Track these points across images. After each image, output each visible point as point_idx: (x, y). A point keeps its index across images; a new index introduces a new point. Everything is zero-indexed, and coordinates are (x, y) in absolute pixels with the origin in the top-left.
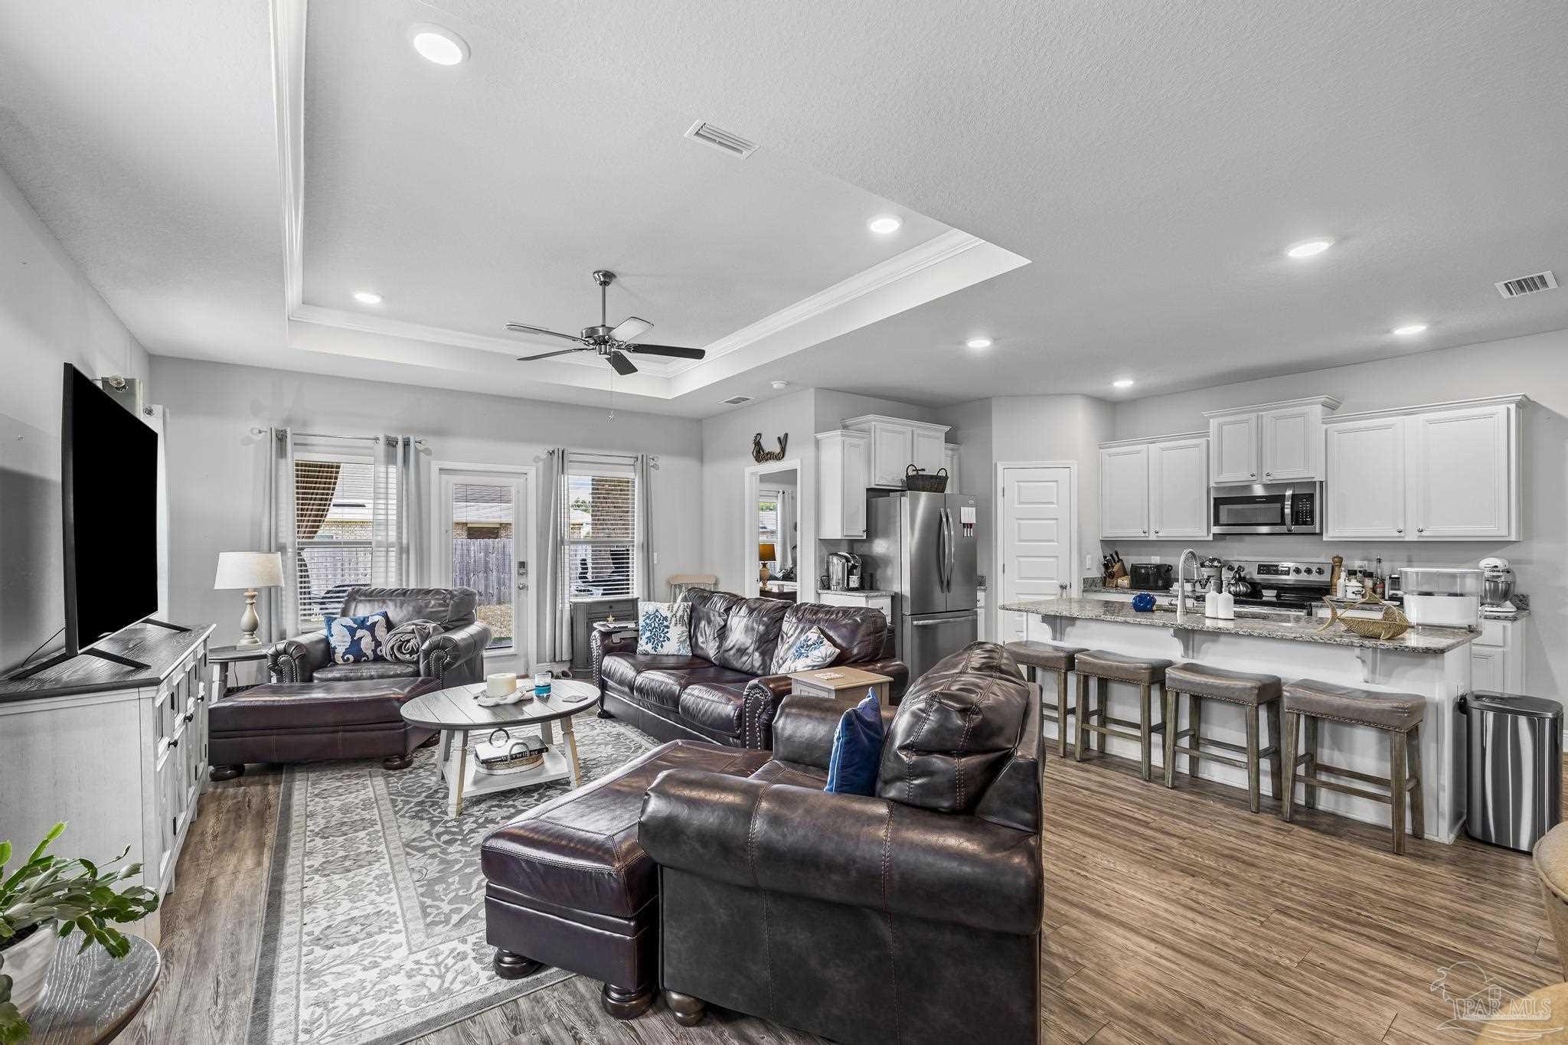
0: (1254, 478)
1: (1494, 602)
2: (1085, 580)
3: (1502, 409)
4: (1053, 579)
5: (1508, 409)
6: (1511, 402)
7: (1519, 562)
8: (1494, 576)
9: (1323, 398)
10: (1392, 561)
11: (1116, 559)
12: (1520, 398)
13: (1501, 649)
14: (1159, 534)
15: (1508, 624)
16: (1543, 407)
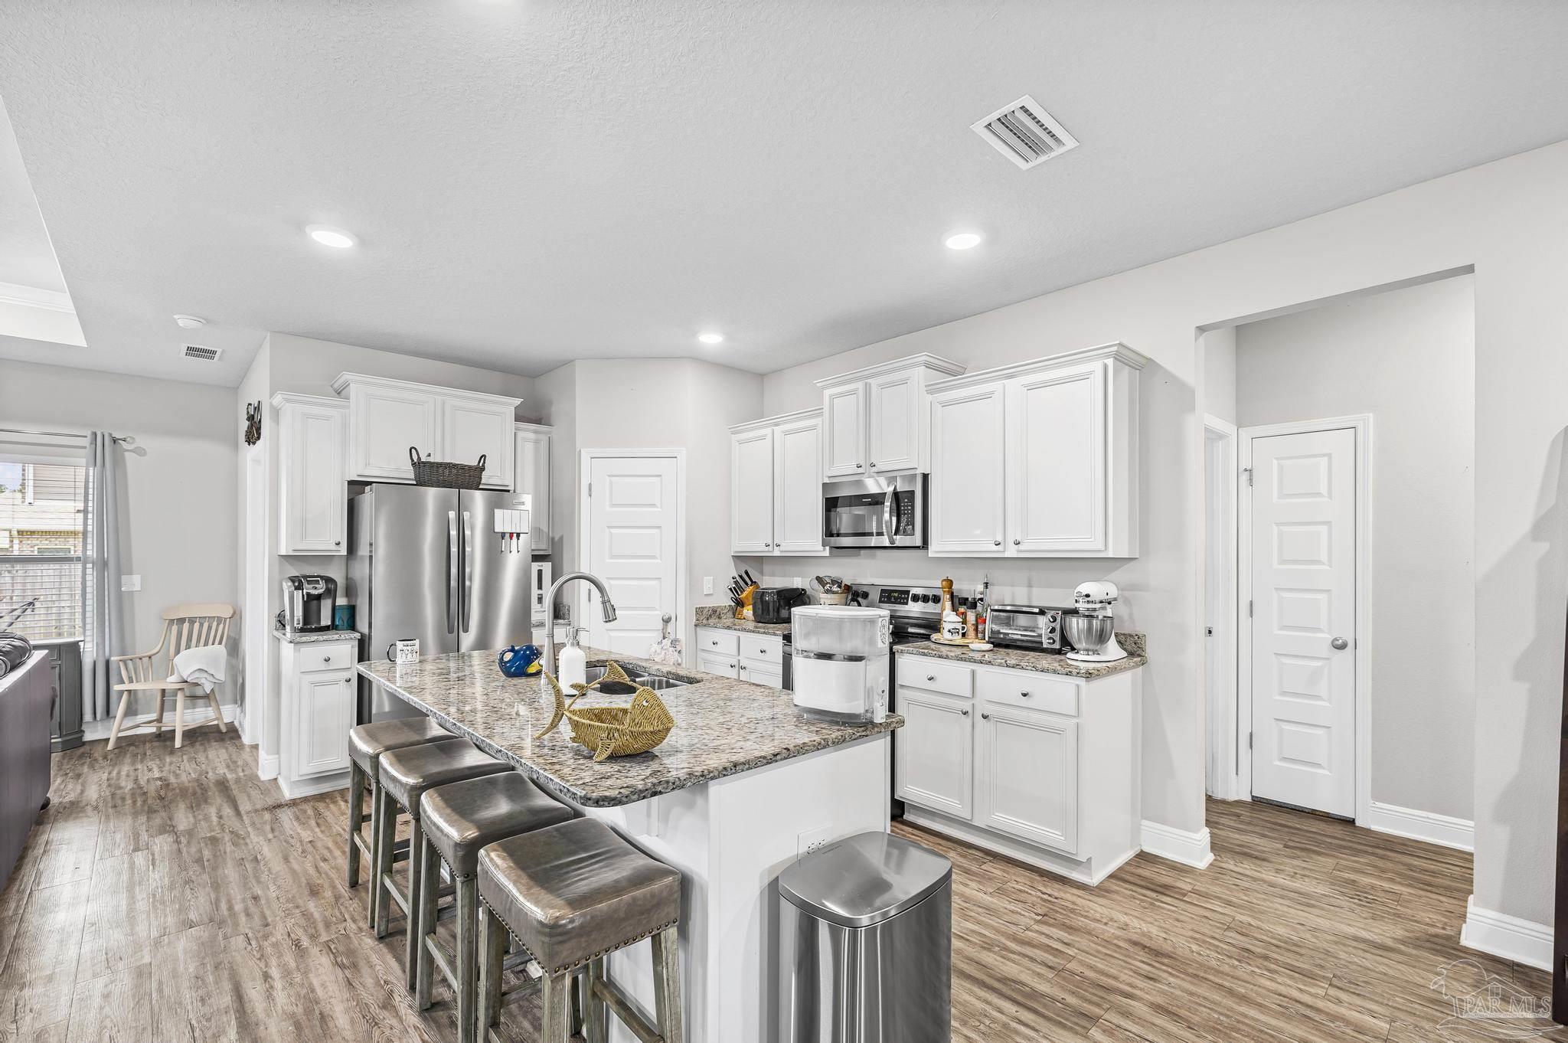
0: (860, 470)
1: (1091, 647)
2: (700, 611)
3: (1097, 366)
4: (653, 609)
5: (1106, 367)
6: (1108, 356)
7: (1133, 587)
8: (1088, 610)
9: (922, 357)
10: (1012, 586)
11: (749, 583)
12: (1115, 348)
13: (1075, 721)
14: (782, 548)
15: (1082, 682)
16: (1162, 367)
